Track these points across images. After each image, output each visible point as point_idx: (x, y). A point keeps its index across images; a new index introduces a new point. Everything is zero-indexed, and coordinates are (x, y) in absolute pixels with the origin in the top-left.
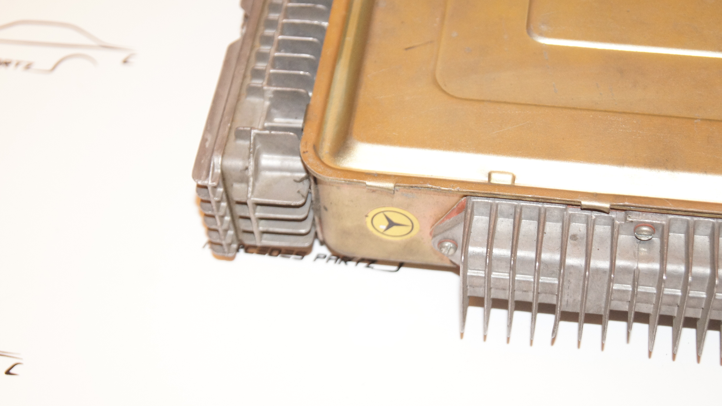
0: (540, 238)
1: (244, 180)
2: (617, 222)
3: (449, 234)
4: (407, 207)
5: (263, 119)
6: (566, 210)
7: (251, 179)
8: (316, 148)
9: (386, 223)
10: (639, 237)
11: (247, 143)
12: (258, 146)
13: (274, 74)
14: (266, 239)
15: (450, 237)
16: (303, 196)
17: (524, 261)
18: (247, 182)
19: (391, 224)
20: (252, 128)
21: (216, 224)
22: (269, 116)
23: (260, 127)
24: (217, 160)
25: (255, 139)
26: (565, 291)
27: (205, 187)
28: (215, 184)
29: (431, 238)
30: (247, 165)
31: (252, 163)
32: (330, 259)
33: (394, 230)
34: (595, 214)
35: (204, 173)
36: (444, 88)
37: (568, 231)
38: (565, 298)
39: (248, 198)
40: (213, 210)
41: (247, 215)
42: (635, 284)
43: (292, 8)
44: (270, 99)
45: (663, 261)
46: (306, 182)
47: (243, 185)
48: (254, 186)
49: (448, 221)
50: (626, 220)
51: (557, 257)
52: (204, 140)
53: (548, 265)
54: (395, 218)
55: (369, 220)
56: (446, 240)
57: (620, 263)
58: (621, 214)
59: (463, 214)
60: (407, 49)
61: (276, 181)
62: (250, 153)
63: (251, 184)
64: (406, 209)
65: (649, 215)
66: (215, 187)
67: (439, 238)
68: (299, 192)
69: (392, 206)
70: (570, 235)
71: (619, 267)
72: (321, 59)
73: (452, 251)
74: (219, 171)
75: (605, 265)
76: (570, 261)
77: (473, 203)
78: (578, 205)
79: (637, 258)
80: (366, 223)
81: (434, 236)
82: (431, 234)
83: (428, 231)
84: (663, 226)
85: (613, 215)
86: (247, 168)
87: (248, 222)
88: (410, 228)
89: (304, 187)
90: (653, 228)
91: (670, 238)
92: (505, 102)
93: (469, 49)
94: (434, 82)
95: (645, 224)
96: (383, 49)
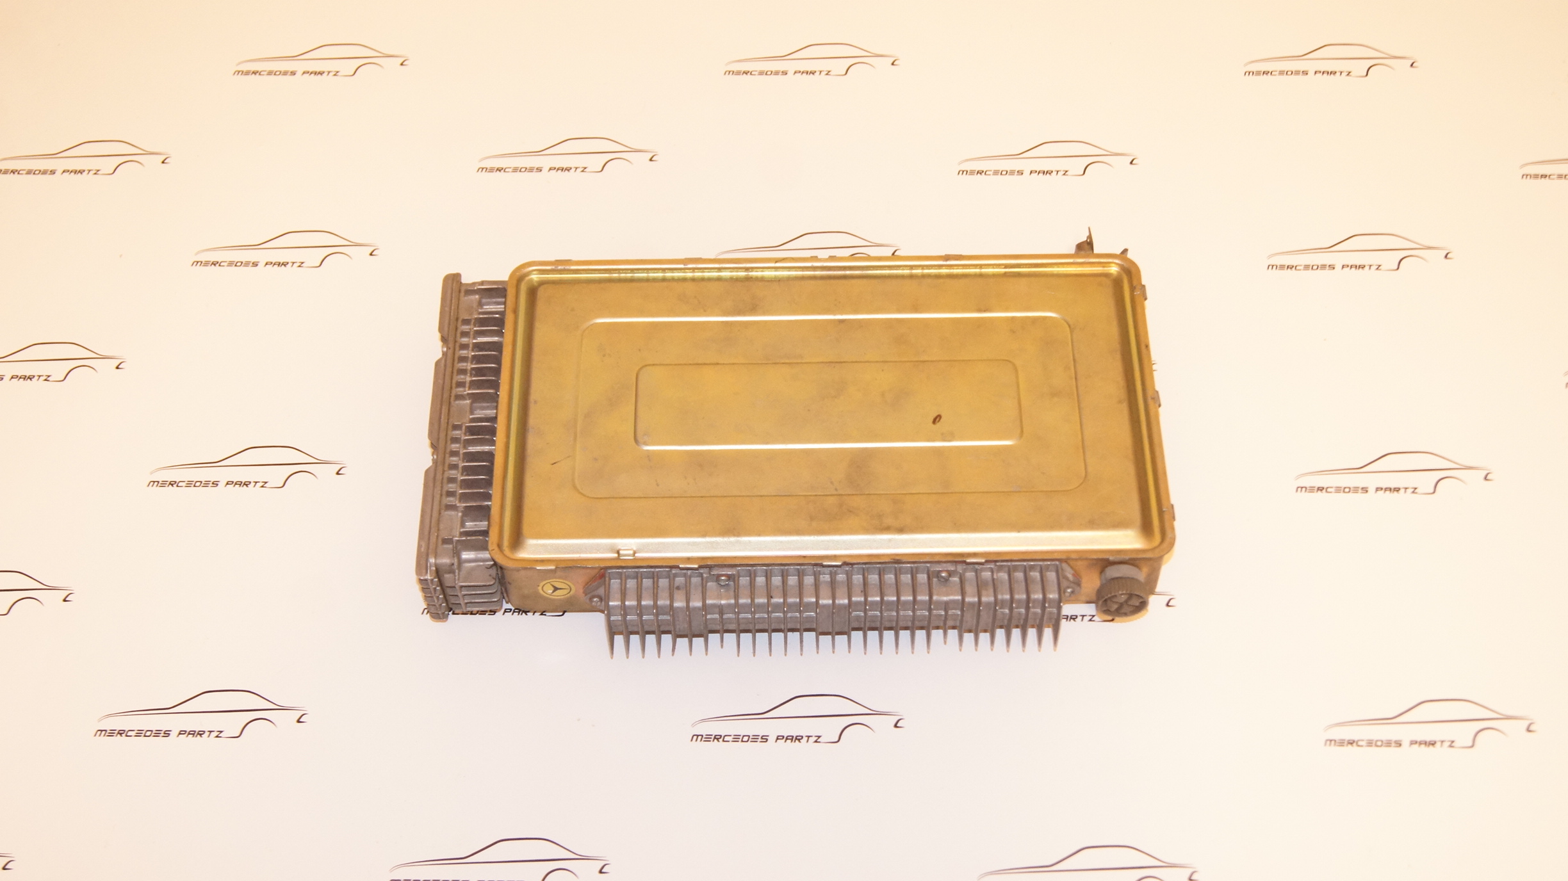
0: (655, 592)
1: (452, 572)
2: (705, 575)
3: (596, 593)
4: (566, 578)
5: (458, 526)
6: (671, 571)
7: (457, 571)
8: (500, 546)
9: (553, 589)
10: (720, 583)
11: (451, 546)
12: (459, 547)
13: (462, 493)
14: (469, 607)
15: (596, 594)
16: (493, 578)
17: (647, 607)
18: (454, 572)
19: (556, 589)
20: (453, 537)
21: (434, 601)
22: (463, 525)
23: (458, 533)
24: (432, 560)
25: (456, 543)
26: (677, 623)
27: (426, 580)
28: (432, 578)
29: (584, 595)
30: (453, 562)
31: (456, 560)
32: (514, 612)
33: (558, 592)
34: (689, 572)
35: (424, 571)
36: (581, 491)
37: (674, 584)
38: (678, 627)
39: (456, 584)
40: (431, 594)
41: (456, 594)
42: (721, 613)
43: (468, 439)
44: (462, 512)
45: (736, 597)
46: (494, 568)
47: (451, 575)
48: (459, 574)
49: (594, 584)
50: (710, 573)
51: (668, 602)
52: (419, 546)
53: (662, 607)
54: (558, 585)
55: (540, 588)
56: (594, 597)
57: (709, 602)
58: (706, 570)
59: (603, 579)
60: (553, 464)
61: (473, 569)
62: (454, 553)
63: (457, 574)
64: (565, 580)
65: (725, 569)
66: (432, 580)
67: (589, 596)
68: (490, 575)
69: (556, 578)
70: (675, 586)
71: (709, 605)
72: (494, 478)
73: (599, 603)
74: (434, 568)
75: (699, 604)
76: (676, 605)
77: (609, 573)
78: (678, 567)
79: (720, 597)
80: (538, 590)
81: (586, 595)
82: (584, 593)
83: (581, 591)
84: (734, 575)
85: (702, 571)
86: (453, 564)
87: (456, 598)
88: (569, 591)
89: (493, 572)
90: (729, 577)
91: (740, 582)
92: (624, 498)
93: (596, 459)
94: (575, 487)
95: (723, 575)
96: (536, 466)
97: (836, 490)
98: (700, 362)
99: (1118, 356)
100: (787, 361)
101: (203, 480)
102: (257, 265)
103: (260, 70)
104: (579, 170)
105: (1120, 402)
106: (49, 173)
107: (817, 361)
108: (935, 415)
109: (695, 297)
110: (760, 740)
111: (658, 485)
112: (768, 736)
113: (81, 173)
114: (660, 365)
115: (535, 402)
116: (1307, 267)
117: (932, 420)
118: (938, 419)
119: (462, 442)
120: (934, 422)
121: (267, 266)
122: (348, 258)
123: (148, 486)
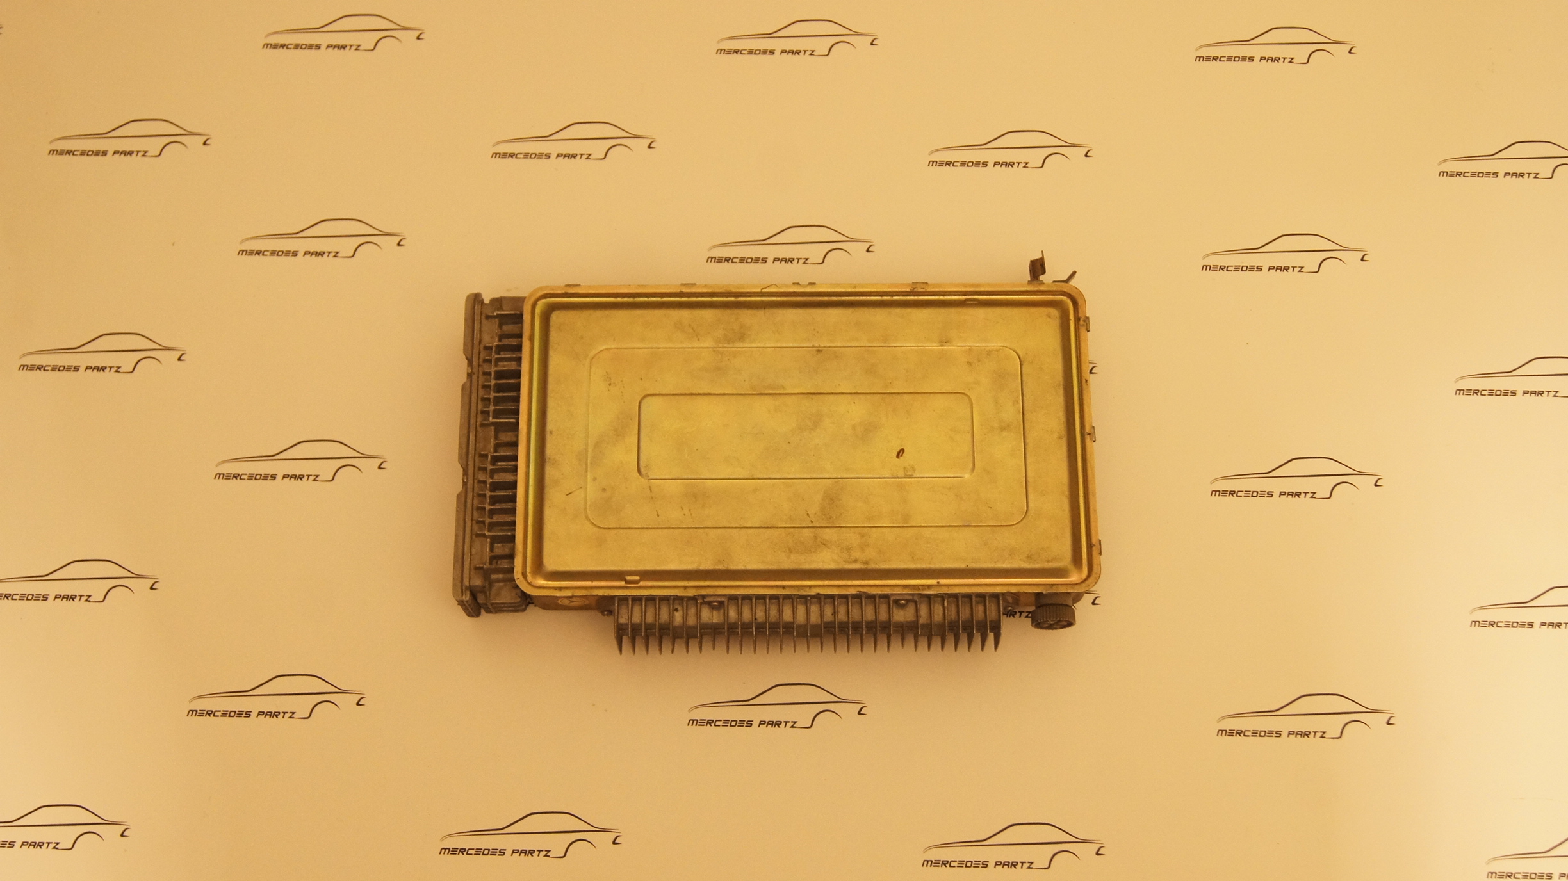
0: (657, 614)
1: (483, 592)
2: (699, 602)
5: (488, 552)
6: (670, 598)
7: (488, 591)
8: (524, 575)
10: (712, 607)
11: (482, 572)
13: (490, 522)
15: (607, 609)
17: (650, 625)
18: (485, 593)
20: (484, 564)
23: (488, 559)
24: (466, 584)
25: (486, 570)
27: (462, 601)
28: (467, 598)
29: (596, 607)
30: (484, 584)
31: (487, 583)
34: (686, 599)
35: (460, 593)
36: (592, 521)
37: (673, 607)
39: (488, 601)
43: (493, 469)
44: (491, 540)
45: (726, 619)
48: (489, 593)
49: (605, 602)
50: (703, 600)
51: (668, 622)
53: (663, 625)
54: (573, 600)
55: (559, 601)
56: (605, 611)
57: (703, 622)
58: (700, 598)
59: (612, 601)
60: (568, 495)
61: (501, 588)
62: (485, 577)
65: (716, 597)
66: (467, 600)
67: (601, 610)
70: (674, 609)
71: (702, 624)
72: (517, 508)
73: (609, 616)
74: (469, 591)
75: (694, 623)
76: (675, 624)
78: (676, 596)
79: (712, 618)
81: (598, 608)
82: (596, 605)
83: (594, 603)
84: (724, 601)
85: (696, 598)
86: (484, 586)
88: (583, 602)
90: (720, 603)
91: (729, 606)
92: (629, 528)
93: (604, 490)
94: (587, 518)
95: (715, 602)
96: (554, 497)
97: (812, 522)
98: (694, 392)
99: (1061, 391)
100: (771, 392)
101: (263, 473)
102: (296, 255)
103: (287, 43)
104: (584, 157)
105: (1060, 438)
106: (101, 154)
107: (796, 392)
108: (899, 449)
109: (690, 325)
110: (745, 725)
111: (658, 516)
112: (752, 721)
113: (131, 155)
114: (659, 395)
115: (551, 432)
116: (1237, 268)
117: (896, 453)
118: (901, 454)
119: (488, 472)
120: (898, 456)
121: (306, 255)
122: (378, 247)
123: (215, 478)
